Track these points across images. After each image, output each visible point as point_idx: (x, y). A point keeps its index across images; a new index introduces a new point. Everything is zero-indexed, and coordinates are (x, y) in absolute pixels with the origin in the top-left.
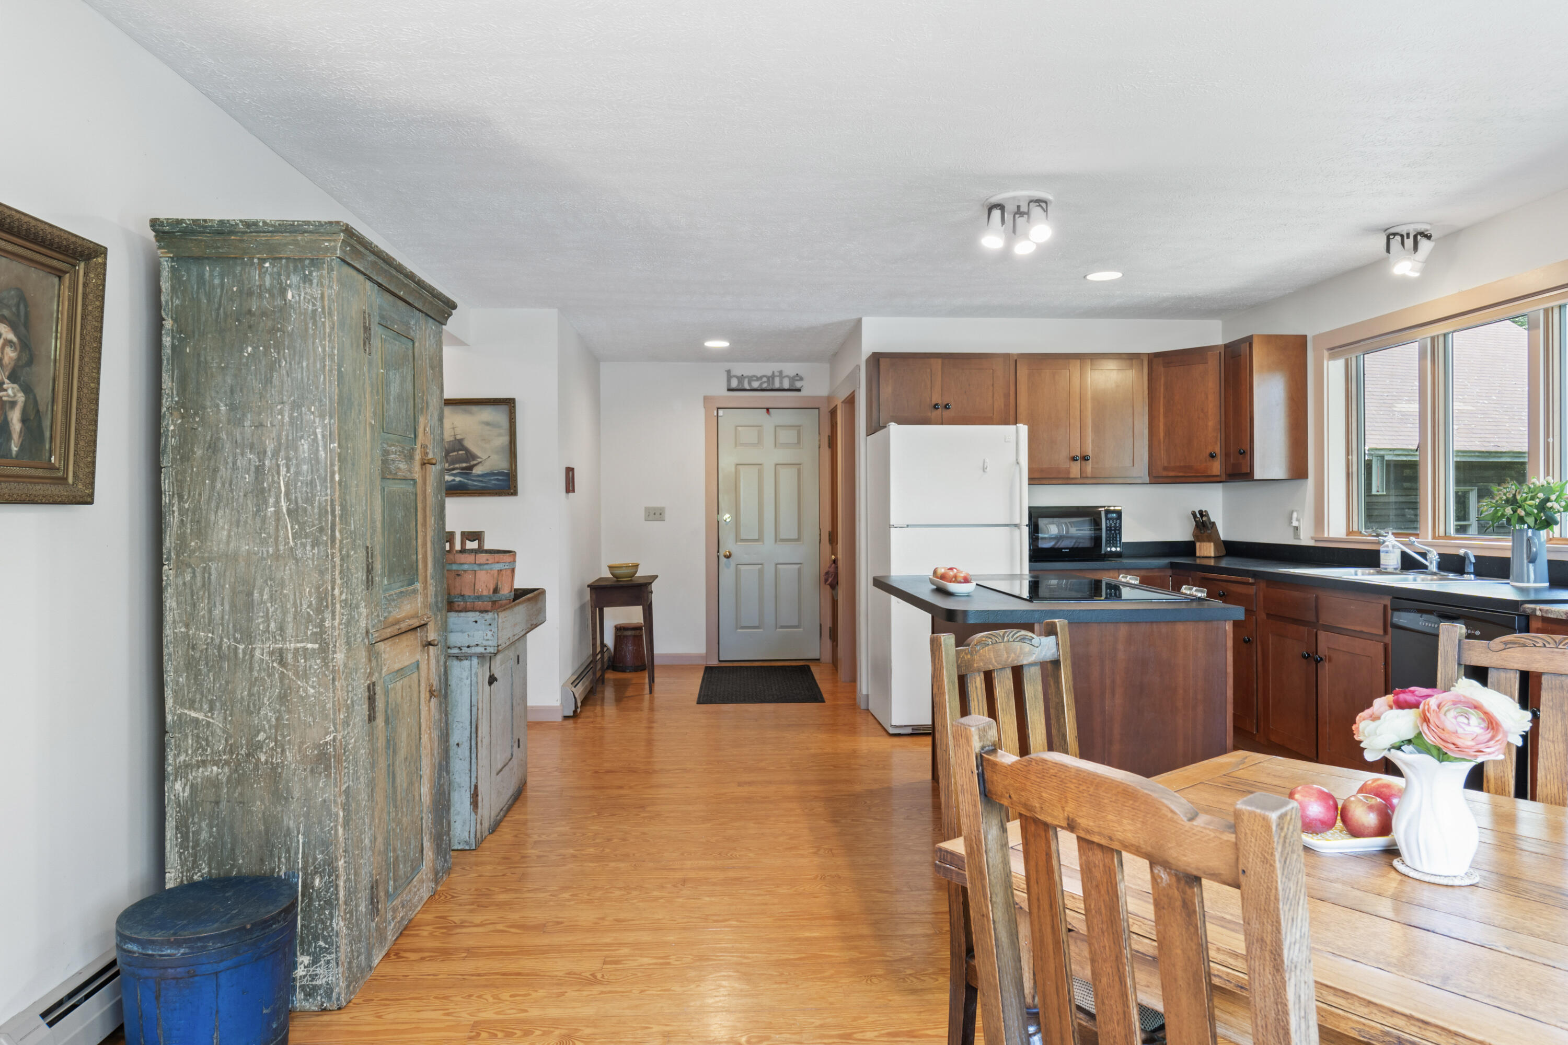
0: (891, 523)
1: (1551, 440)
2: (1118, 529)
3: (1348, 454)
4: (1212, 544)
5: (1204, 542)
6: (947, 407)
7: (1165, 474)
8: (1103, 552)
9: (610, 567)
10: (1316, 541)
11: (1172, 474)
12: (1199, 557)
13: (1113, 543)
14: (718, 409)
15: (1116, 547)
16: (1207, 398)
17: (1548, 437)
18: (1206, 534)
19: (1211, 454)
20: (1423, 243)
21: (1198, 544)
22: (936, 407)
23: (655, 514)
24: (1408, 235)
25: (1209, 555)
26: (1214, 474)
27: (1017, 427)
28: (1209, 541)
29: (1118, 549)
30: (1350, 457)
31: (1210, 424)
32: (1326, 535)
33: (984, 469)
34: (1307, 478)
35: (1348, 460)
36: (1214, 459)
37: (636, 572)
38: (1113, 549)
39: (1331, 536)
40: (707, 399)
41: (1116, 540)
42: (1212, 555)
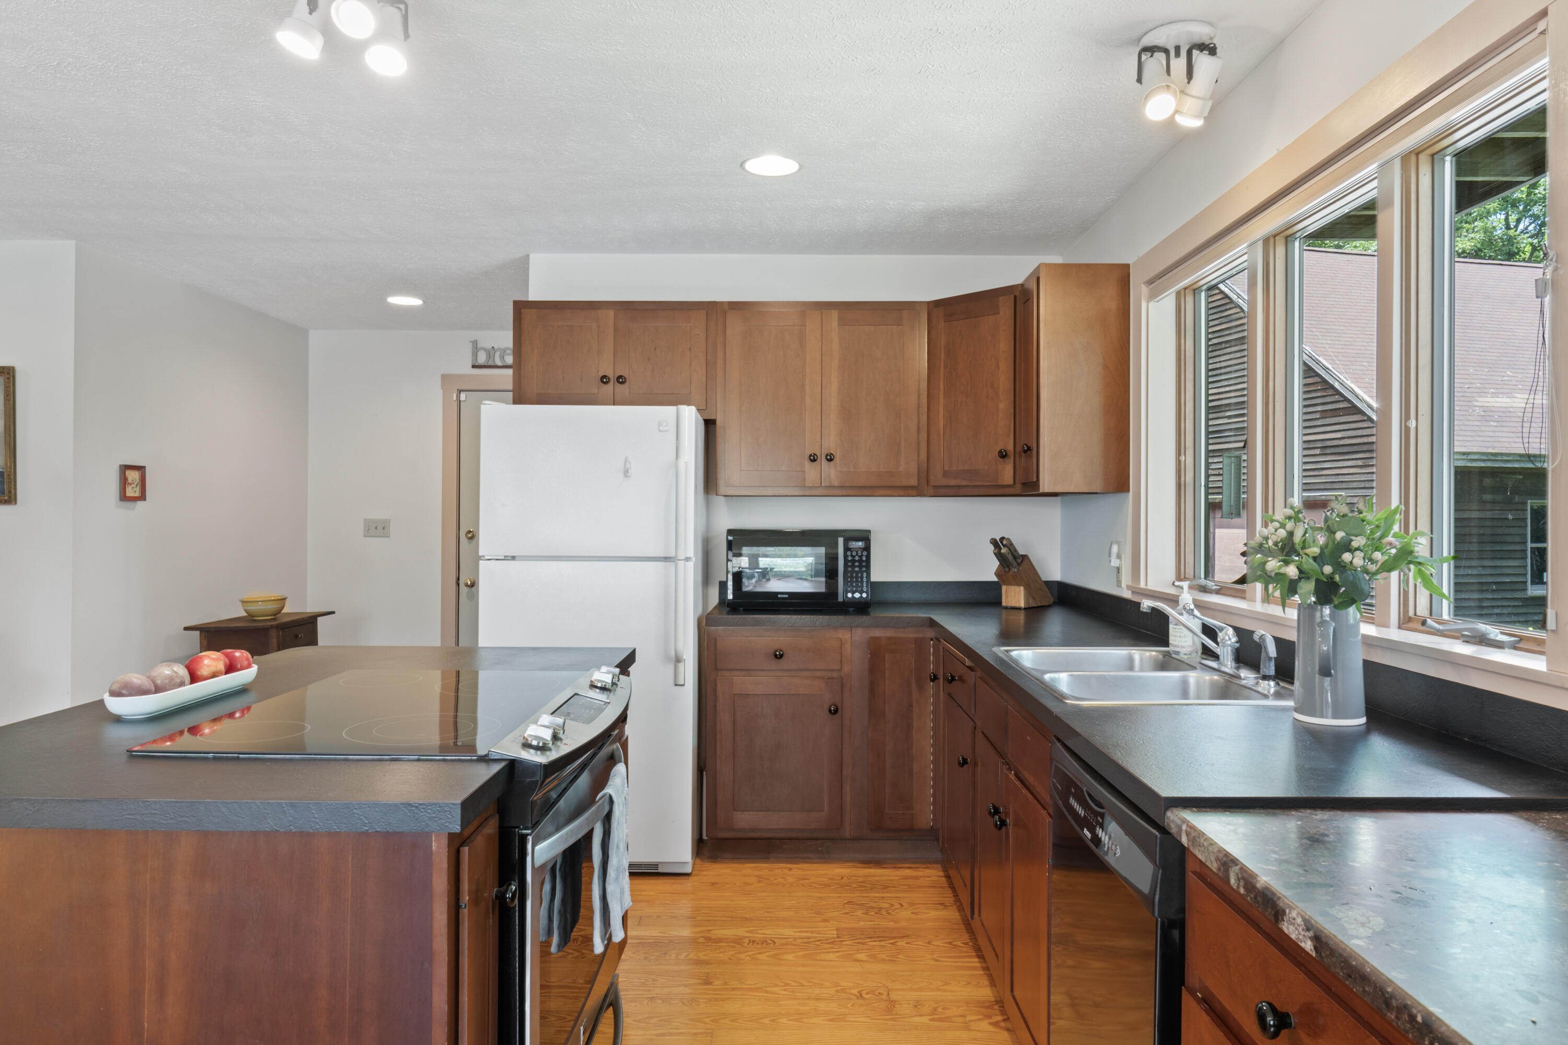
0: (481, 554)
1: (1412, 424)
2: (866, 564)
3: (1179, 453)
4: (1022, 588)
5: (1011, 584)
6: (621, 380)
7: (946, 482)
8: (840, 599)
9: (243, 602)
10: (1133, 592)
11: (952, 482)
12: (1006, 608)
13: (857, 586)
14: (460, 391)
15: (861, 592)
16: (998, 367)
17: (1408, 418)
18: (1011, 573)
19: (1000, 452)
20: (1202, 60)
21: (1004, 588)
22: (604, 380)
23: (376, 528)
24: (1178, 49)
25: (1017, 605)
26: (1006, 483)
27: (678, 411)
28: (1018, 585)
29: (864, 595)
30: (1182, 458)
31: (1002, 406)
32: (1142, 585)
33: (626, 473)
34: (1128, 491)
35: (1179, 463)
36: (1006, 459)
37: (282, 608)
38: (857, 595)
39: (1150, 587)
40: (446, 379)
41: (862, 582)
42: (1022, 605)
